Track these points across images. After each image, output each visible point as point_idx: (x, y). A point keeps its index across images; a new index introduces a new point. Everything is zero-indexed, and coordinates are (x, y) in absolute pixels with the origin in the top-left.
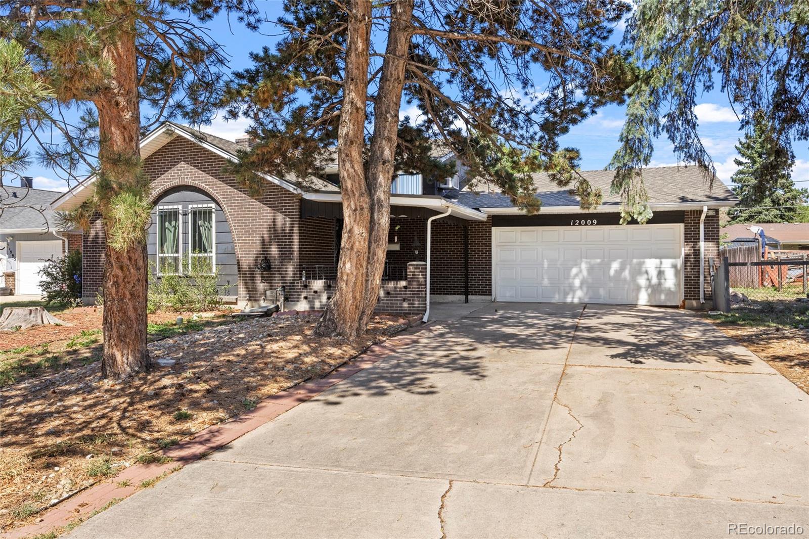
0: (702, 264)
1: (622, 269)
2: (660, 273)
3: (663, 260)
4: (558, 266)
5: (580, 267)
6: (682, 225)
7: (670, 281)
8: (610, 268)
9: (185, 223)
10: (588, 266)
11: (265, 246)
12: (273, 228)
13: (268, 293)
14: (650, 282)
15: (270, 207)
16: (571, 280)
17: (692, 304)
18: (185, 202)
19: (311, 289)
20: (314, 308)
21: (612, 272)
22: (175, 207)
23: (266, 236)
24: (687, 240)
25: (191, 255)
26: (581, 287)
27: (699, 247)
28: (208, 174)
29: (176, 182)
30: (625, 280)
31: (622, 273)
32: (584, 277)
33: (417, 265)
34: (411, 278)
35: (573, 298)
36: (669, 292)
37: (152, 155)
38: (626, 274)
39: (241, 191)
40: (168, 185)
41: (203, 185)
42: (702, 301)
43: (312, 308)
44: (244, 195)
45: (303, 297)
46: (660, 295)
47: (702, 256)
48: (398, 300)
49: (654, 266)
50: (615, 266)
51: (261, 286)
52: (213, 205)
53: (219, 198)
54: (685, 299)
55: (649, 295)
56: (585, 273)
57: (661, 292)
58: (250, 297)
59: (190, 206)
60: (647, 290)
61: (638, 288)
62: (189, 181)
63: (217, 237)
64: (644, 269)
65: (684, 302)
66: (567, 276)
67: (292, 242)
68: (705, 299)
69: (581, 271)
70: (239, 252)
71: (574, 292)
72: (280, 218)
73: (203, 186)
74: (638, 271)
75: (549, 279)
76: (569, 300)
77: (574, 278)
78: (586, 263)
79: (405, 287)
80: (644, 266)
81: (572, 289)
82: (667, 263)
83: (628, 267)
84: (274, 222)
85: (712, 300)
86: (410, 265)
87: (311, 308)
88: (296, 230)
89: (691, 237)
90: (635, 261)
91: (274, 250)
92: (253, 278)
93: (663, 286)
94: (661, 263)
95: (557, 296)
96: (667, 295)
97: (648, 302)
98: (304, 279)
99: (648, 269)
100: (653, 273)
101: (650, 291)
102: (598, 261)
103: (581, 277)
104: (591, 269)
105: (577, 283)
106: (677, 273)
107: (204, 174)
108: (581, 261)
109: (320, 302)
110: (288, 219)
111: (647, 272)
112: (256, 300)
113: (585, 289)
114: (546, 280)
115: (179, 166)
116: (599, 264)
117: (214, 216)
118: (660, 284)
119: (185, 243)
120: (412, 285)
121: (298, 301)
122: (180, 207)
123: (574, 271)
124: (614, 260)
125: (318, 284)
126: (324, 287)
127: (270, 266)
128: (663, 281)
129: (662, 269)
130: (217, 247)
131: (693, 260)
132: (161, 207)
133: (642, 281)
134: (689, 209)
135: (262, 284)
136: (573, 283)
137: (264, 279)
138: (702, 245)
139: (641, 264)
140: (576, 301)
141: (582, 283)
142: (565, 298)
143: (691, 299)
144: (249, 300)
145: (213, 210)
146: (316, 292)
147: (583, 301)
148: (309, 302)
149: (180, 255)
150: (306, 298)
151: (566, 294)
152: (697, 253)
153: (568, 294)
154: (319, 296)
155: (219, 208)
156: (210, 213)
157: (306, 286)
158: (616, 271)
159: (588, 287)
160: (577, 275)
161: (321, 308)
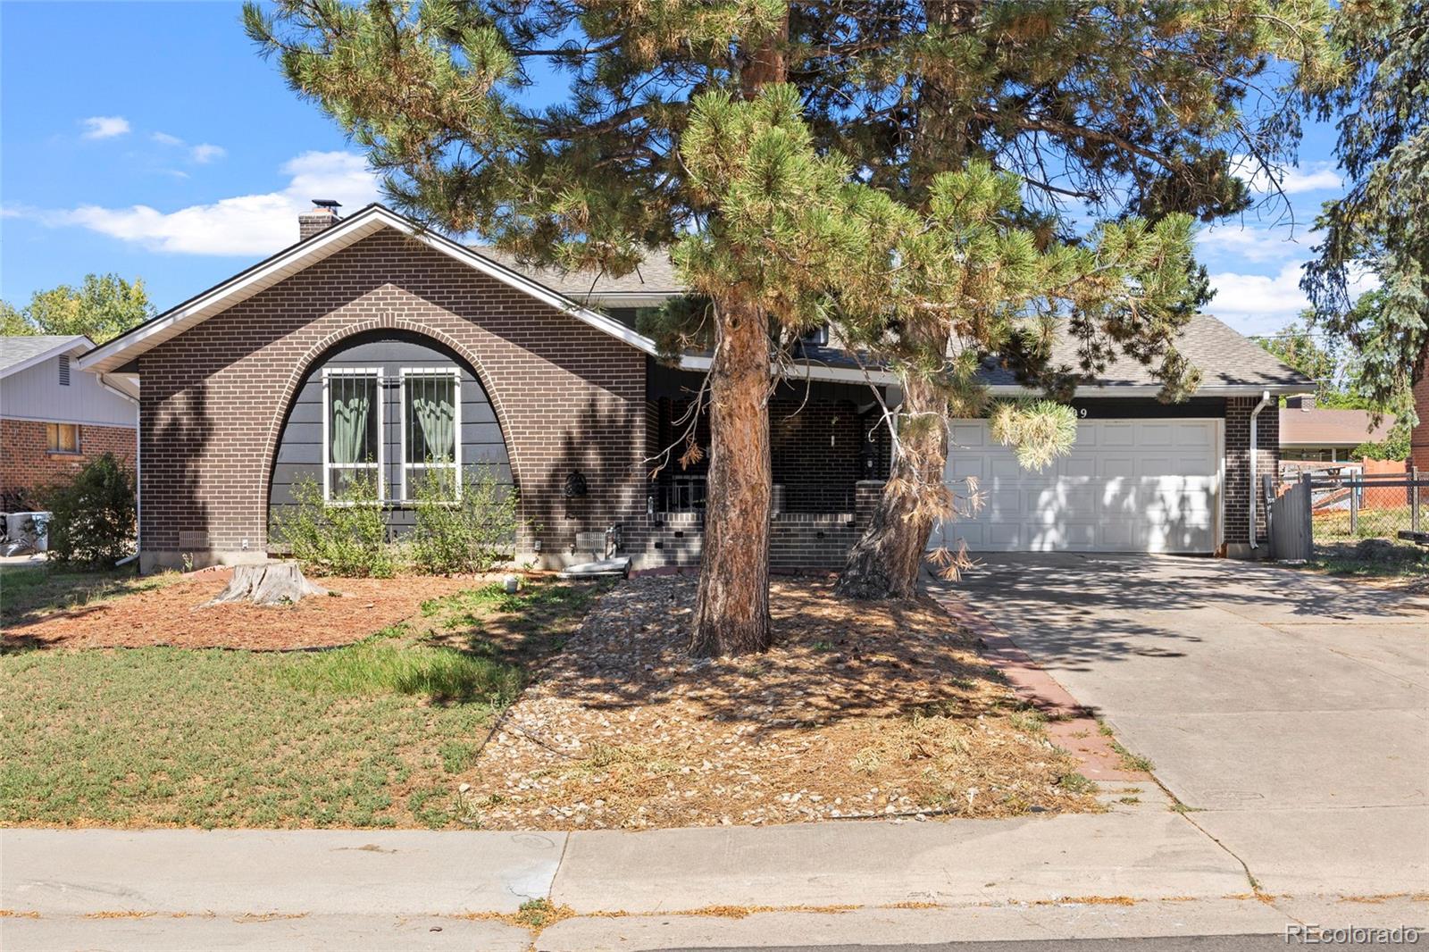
0: (1254, 484)
1: (1124, 493)
2: (1184, 500)
3: (1189, 479)
4: (1019, 487)
5: (1055, 490)
6: (1221, 421)
7: (1198, 516)
8: (1103, 491)
9: (392, 403)
10: (1068, 488)
11: (572, 449)
12: (590, 417)
13: (579, 537)
14: (1168, 515)
15: (584, 377)
16: (1039, 512)
17: (1237, 549)
18: (391, 363)
19: (669, 529)
20: (675, 563)
21: (1108, 499)
22: (371, 370)
23: (575, 432)
24: (1230, 445)
25: (405, 466)
26: (1056, 524)
27: (1249, 458)
28: (450, 309)
29: (373, 322)
30: (1128, 511)
31: (1123, 500)
32: (1060, 509)
33: (874, 486)
34: (863, 508)
35: (1042, 543)
36: (1197, 533)
37: (315, 267)
38: (1131, 501)
39: (523, 346)
40: (353, 327)
41: (438, 330)
42: (1254, 545)
43: (671, 562)
44: (528, 354)
45: (653, 543)
46: (1183, 536)
47: (1253, 471)
48: (837, 547)
49: (1174, 488)
50: (1112, 488)
51: (564, 524)
52: (456, 371)
53: (474, 357)
54: (1227, 542)
55: (1167, 537)
56: (1062, 500)
57: (1185, 531)
58: (542, 545)
59: (404, 371)
60: (1162, 529)
61: (1149, 526)
62: (405, 322)
63: (464, 432)
64: (1157, 494)
65: (1224, 547)
66: (1033, 506)
67: (631, 443)
68: (1258, 542)
69: (1055, 497)
70: (517, 460)
71: (1044, 532)
72: (605, 399)
73: (437, 332)
74: (1149, 497)
75: (1001, 510)
76: (1035, 547)
77: (1044, 510)
78: (1065, 482)
79: (851, 525)
80: (1158, 488)
81: (1040, 528)
82: (1195, 483)
83: (1134, 489)
84: (593, 405)
85: (1267, 542)
86: (860, 486)
87: (667, 563)
88: (638, 420)
89: (1236, 442)
90: (1144, 479)
91: (593, 458)
92: (546, 511)
93: (1187, 522)
94: (1185, 483)
95: (1015, 540)
96: (1193, 536)
97: (1167, 546)
98: (651, 511)
99: (1166, 494)
100: (1173, 500)
101: (1167, 529)
102: (1085, 479)
103: (1055, 506)
104: (1072, 496)
105: (1049, 517)
106: (1211, 501)
107: (439, 310)
108: (1057, 480)
109: (688, 552)
110: (622, 401)
111: (1162, 499)
112: (553, 552)
113: (1062, 528)
114: (996, 512)
115: (380, 291)
116: (1086, 485)
117: (458, 390)
118: (1182, 518)
119: (392, 443)
120: (862, 519)
121: (644, 551)
122: (380, 372)
123: (1045, 496)
124: (1111, 478)
125: (683, 520)
126: (695, 524)
127: (585, 486)
128: (1187, 513)
129: (1186, 493)
130: (464, 452)
131: (1239, 478)
132: (336, 371)
133: (1155, 513)
134: (1235, 395)
135: (567, 522)
136: (1042, 518)
137: (571, 512)
138: (1255, 454)
139: (1154, 485)
140: (1047, 548)
141: (1058, 518)
142: (1030, 542)
143: (1235, 542)
144: (540, 552)
145: (457, 380)
146: (679, 534)
147: (1058, 549)
148: (666, 552)
149: (380, 466)
150: (658, 546)
151: (1031, 537)
152: (1244, 467)
153: (1034, 537)
154: (686, 541)
155: (469, 376)
156: (452, 384)
157: (659, 525)
158: (1114, 497)
159: (1068, 525)
160: (1049, 504)
161: (689, 563)
